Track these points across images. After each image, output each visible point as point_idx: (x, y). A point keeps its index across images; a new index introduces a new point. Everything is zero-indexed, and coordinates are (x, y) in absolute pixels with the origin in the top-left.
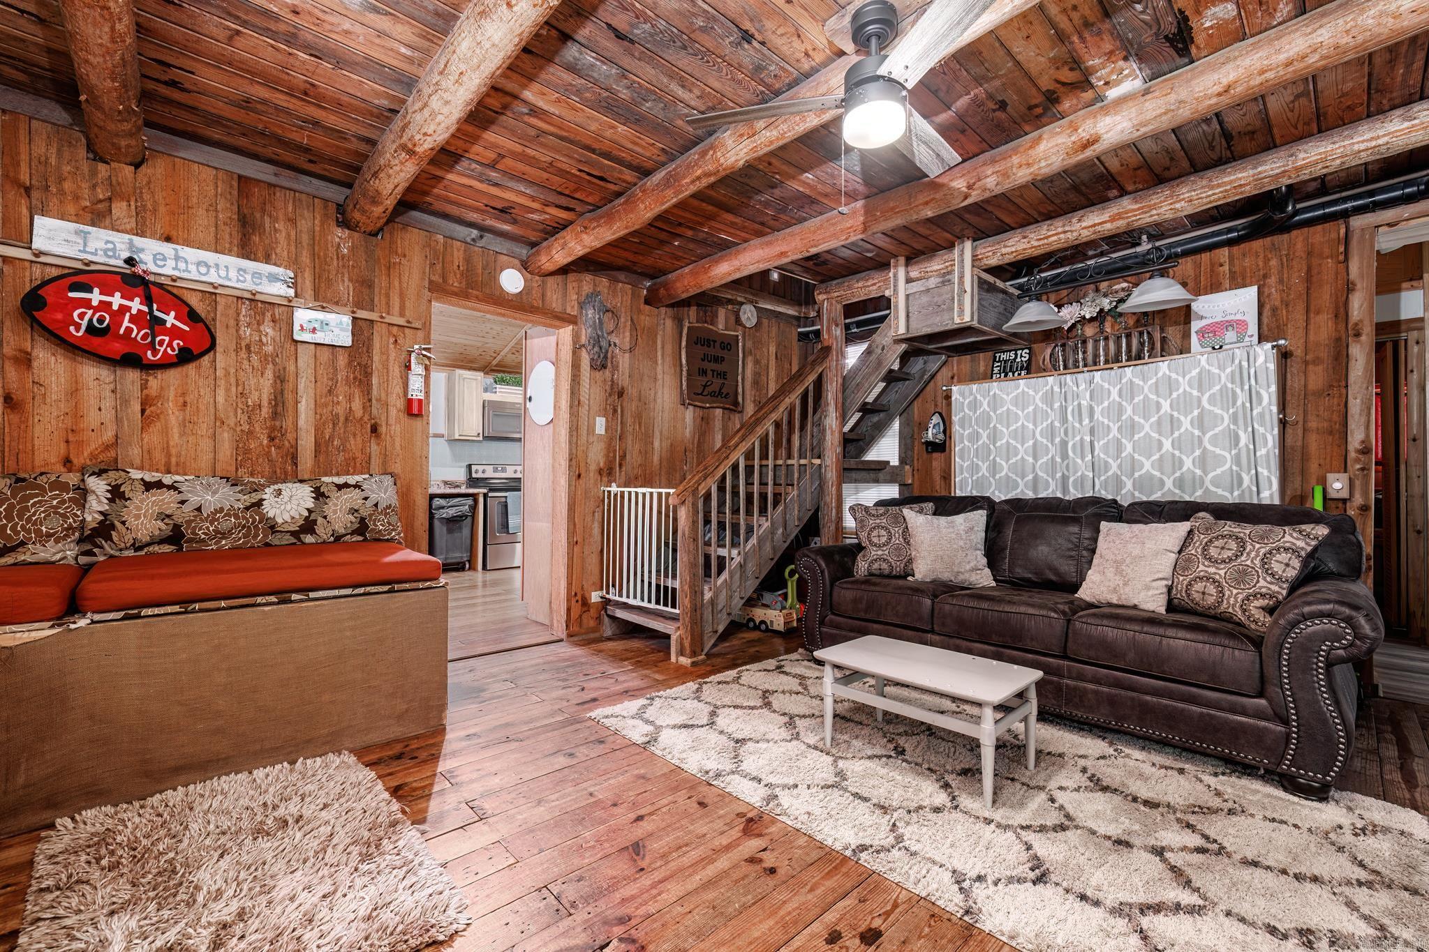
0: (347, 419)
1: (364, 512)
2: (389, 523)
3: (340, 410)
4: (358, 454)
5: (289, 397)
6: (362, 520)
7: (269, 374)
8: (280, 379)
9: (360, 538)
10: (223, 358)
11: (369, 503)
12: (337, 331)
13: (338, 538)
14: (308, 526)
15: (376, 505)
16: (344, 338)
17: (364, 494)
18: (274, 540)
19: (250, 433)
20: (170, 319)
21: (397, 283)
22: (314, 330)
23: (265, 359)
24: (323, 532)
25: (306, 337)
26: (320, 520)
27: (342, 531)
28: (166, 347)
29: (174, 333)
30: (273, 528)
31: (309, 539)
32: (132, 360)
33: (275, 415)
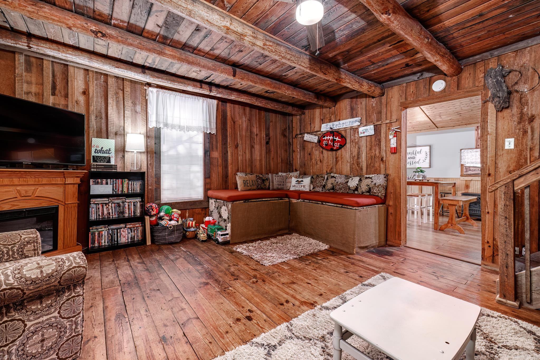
0: (375, 157)
1: (371, 186)
2: (378, 190)
3: (373, 154)
4: (378, 168)
5: (361, 152)
6: (370, 188)
7: (357, 147)
8: (359, 148)
9: (369, 194)
10: (348, 145)
11: (373, 183)
12: (370, 131)
13: (363, 193)
14: (356, 189)
15: (375, 184)
16: (372, 132)
17: (372, 180)
18: (350, 192)
19: (353, 164)
20: (337, 139)
21: (389, 109)
22: (364, 133)
23: (356, 144)
24: (360, 191)
25: (362, 135)
26: (359, 187)
27: (364, 191)
28: (337, 145)
29: (338, 141)
30: (349, 188)
31: (356, 192)
32: (332, 150)
33: (358, 158)
